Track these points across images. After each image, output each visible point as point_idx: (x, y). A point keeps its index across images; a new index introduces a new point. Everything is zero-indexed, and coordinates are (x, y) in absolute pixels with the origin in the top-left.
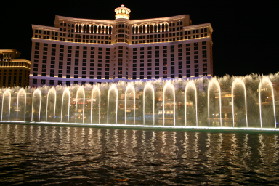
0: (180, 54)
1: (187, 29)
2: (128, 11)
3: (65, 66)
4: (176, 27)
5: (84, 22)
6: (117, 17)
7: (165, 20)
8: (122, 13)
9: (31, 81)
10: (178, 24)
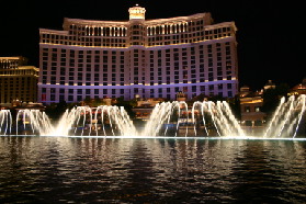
0: (201, 57)
1: (207, 28)
2: (143, 10)
3: (76, 72)
4: (196, 26)
5: (95, 24)
6: (131, 17)
7: (184, 20)
8: (137, 13)
9: (40, 90)
10: (198, 23)
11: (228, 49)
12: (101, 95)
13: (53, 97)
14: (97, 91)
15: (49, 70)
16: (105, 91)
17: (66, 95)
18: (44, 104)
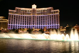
1: (52, 11)
4: (49, 10)
6: (33, 8)
7: (46, 9)
8: (34, 6)
9: (8, 26)
10: (50, 10)
11: (57, 16)
12: (24, 27)
13: (12, 28)
14: (23, 26)
15: (11, 21)
16: (25, 27)
17: (15, 27)
18: (9, 29)
